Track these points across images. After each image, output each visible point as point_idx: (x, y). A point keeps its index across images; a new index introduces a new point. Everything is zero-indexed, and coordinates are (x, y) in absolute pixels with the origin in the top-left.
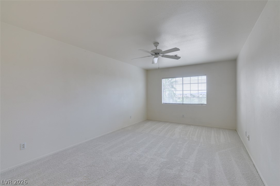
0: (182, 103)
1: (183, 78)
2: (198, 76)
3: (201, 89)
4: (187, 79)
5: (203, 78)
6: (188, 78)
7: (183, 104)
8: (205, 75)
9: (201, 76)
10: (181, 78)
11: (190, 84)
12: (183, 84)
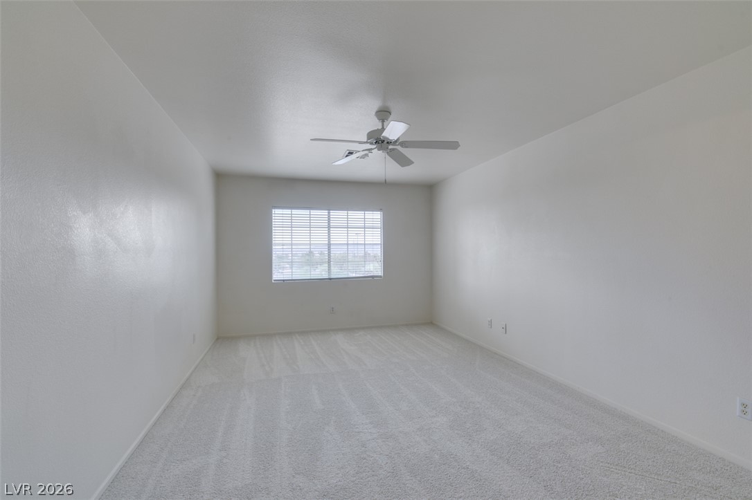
0: (326, 276)
1: (329, 213)
2: (365, 210)
3: (371, 242)
4: (338, 215)
5: (376, 217)
6: (343, 213)
7: (330, 279)
8: (381, 210)
9: (373, 211)
10: (325, 212)
11: (348, 228)
12: (329, 227)
